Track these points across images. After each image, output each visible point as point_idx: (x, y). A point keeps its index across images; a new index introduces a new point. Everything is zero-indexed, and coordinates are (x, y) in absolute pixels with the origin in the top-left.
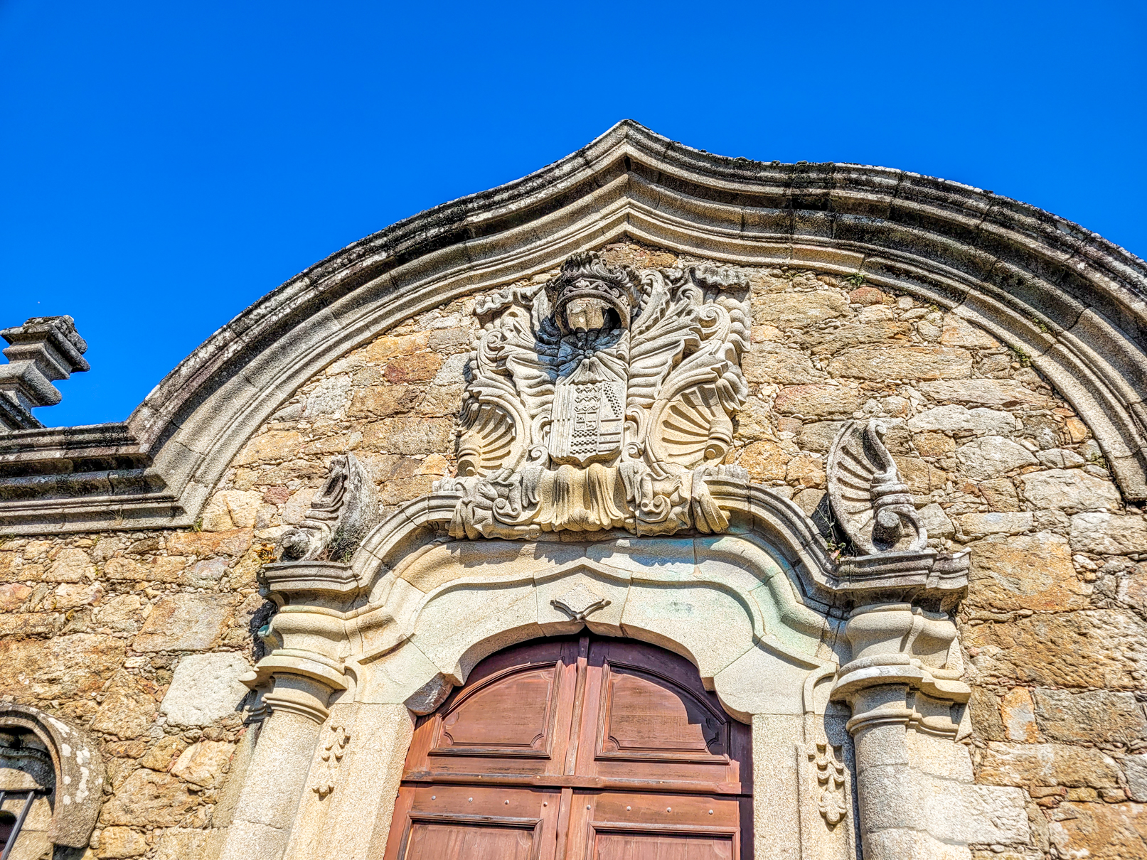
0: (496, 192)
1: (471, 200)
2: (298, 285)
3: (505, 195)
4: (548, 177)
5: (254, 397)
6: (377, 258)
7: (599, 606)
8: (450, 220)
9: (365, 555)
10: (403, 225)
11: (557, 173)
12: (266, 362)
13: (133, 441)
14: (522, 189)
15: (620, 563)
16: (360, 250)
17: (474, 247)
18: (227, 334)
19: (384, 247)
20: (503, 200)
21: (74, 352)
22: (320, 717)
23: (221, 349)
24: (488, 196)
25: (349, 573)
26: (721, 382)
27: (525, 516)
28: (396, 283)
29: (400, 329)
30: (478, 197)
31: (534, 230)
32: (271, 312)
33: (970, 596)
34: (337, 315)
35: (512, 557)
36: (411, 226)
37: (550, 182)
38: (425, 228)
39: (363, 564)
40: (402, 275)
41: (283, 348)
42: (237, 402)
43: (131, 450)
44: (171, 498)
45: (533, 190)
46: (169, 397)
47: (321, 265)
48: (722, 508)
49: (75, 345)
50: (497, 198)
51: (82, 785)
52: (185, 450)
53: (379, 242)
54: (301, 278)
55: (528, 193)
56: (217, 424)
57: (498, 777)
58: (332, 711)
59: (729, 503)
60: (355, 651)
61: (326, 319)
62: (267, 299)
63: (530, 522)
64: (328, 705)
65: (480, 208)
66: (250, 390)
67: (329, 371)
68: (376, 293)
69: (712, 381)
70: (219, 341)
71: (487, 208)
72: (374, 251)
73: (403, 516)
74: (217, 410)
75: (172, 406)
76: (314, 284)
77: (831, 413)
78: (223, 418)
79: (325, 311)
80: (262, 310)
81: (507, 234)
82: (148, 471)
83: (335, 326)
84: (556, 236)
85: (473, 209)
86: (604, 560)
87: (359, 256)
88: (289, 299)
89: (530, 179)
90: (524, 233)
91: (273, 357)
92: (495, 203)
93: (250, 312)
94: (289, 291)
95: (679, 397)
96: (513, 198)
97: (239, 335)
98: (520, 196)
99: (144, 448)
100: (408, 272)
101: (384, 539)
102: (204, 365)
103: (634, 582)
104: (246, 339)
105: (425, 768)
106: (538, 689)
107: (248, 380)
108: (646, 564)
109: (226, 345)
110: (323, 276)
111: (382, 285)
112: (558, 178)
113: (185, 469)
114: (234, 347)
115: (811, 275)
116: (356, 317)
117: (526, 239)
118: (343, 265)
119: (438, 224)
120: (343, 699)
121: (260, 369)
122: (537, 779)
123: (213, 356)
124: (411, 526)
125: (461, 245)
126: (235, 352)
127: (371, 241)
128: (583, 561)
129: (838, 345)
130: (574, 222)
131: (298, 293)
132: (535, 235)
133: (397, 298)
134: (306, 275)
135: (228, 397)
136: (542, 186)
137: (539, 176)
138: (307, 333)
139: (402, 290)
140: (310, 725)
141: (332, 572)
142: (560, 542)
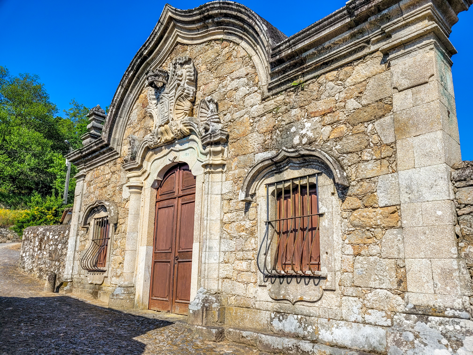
0: (146, 43)
1: (141, 49)
2: (120, 88)
3: (148, 44)
4: (154, 33)
5: (123, 121)
6: (132, 73)
7: (175, 158)
8: (140, 56)
9: (138, 158)
10: (132, 62)
11: (156, 31)
12: (122, 111)
13: (104, 141)
14: (150, 40)
15: (178, 147)
16: (127, 73)
17: (149, 61)
18: (111, 108)
19: (132, 70)
20: (148, 45)
21: (101, 114)
22: (140, 193)
23: (112, 112)
24: (144, 45)
25: (136, 163)
26: (184, 93)
27: (159, 141)
28: (138, 78)
29: (143, 92)
30: (143, 47)
31: (158, 50)
32: (117, 98)
33: (230, 137)
34: (131, 92)
35: (161, 150)
36: (134, 61)
37: (156, 34)
38: (137, 61)
39: (138, 160)
40: (138, 75)
41: (124, 106)
42: (120, 123)
43: (104, 143)
44: (115, 151)
45: (153, 39)
46: (106, 128)
47: (121, 81)
48: (187, 129)
49: (101, 112)
50: (146, 45)
51: (112, 213)
52: (114, 139)
53: (130, 69)
54: (119, 86)
55: (152, 40)
56: (118, 130)
57: (168, 198)
58: (142, 191)
59: (188, 128)
60: (142, 178)
61: (129, 94)
62: (115, 95)
63: (160, 142)
64: (141, 190)
65: (144, 50)
66: (122, 119)
67: (134, 108)
68: (136, 83)
69: (182, 94)
70: (111, 110)
71: (146, 49)
72: (130, 72)
73: (141, 147)
74: (117, 127)
75: (108, 130)
76: (122, 86)
77: (212, 91)
78: (119, 128)
79: (128, 92)
80: (115, 99)
81: (153, 54)
82: (110, 146)
83: (131, 95)
84: (164, 49)
85: (143, 51)
86: (175, 147)
87: (128, 75)
88: (119, 93)
89: (151, 36)
90: (156, 52)
91: (123, 109)
92: (147, 47)
93: (113, 100)
94: (119, 91)
95: (178, 101)
96: (150, 43)
97: (114, 107)
98: (151, 42)
99: (106, 142)
100: (139, 74)
101: (140, 153)
102: (110, 118)
103: (180, 151)
104: (115, 107)
105: (159, 198)
106: (173, 178)
107: (120, 117)
108: (181, 145)
109: (112, 111)
110: (123, 84)
111: (135, 80)
112: (157, 32)
113: (116, 143)
114: (114, 110)
115: (213, 42)
116: (135, 91)
117: (158, 53)
118: (126, 79)
119: (139, 58)
120: (143, 188)
121: (121, 113)
122: (173, 197)
123: (111, 114)
124: (144, 149)
125: (146, 62)
126: (115, 112)
127: (128, 69)
128: (172, 148)
129: (216, 67)
130: (166, 43)
131: (120, 90)
132: (159, 51)
133: (140, 82)
134: (120, 85)
135: (118, 123)
136: (154, 37)
137: (152, 34)
138: (127, 100)
139: (141, 79)
140: (138, 195)
141: (132, 164)
142: (168, 145)
